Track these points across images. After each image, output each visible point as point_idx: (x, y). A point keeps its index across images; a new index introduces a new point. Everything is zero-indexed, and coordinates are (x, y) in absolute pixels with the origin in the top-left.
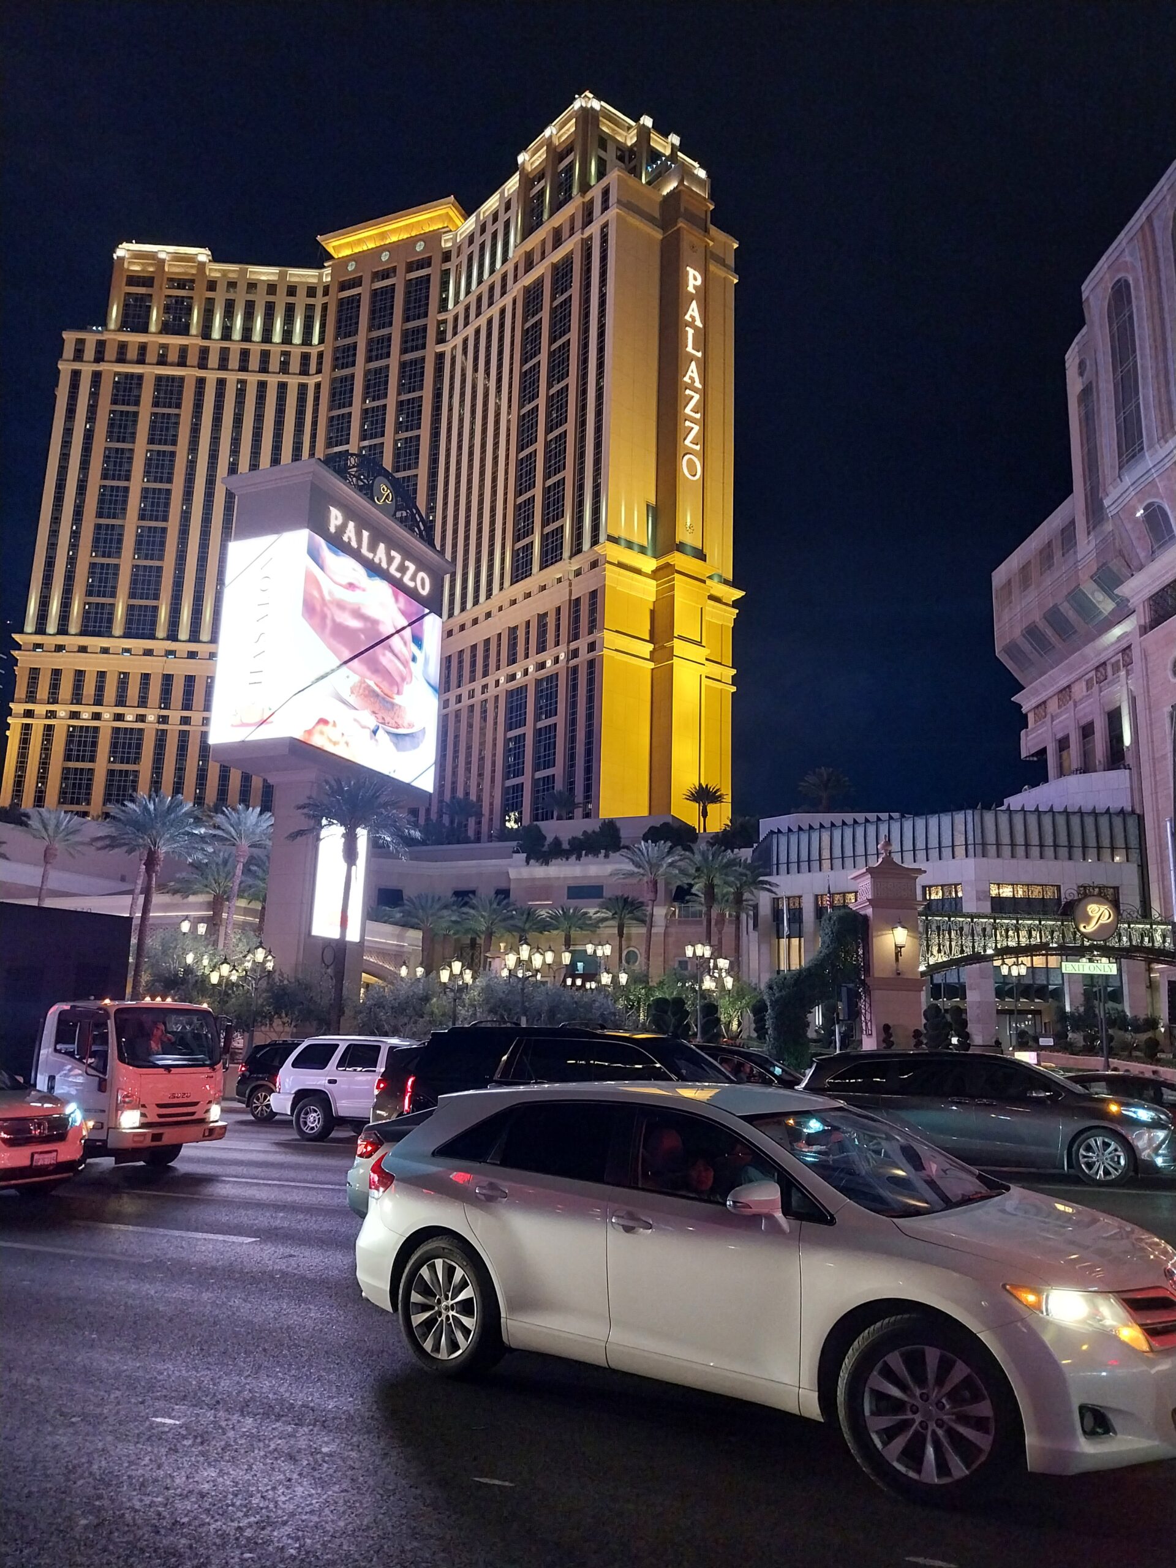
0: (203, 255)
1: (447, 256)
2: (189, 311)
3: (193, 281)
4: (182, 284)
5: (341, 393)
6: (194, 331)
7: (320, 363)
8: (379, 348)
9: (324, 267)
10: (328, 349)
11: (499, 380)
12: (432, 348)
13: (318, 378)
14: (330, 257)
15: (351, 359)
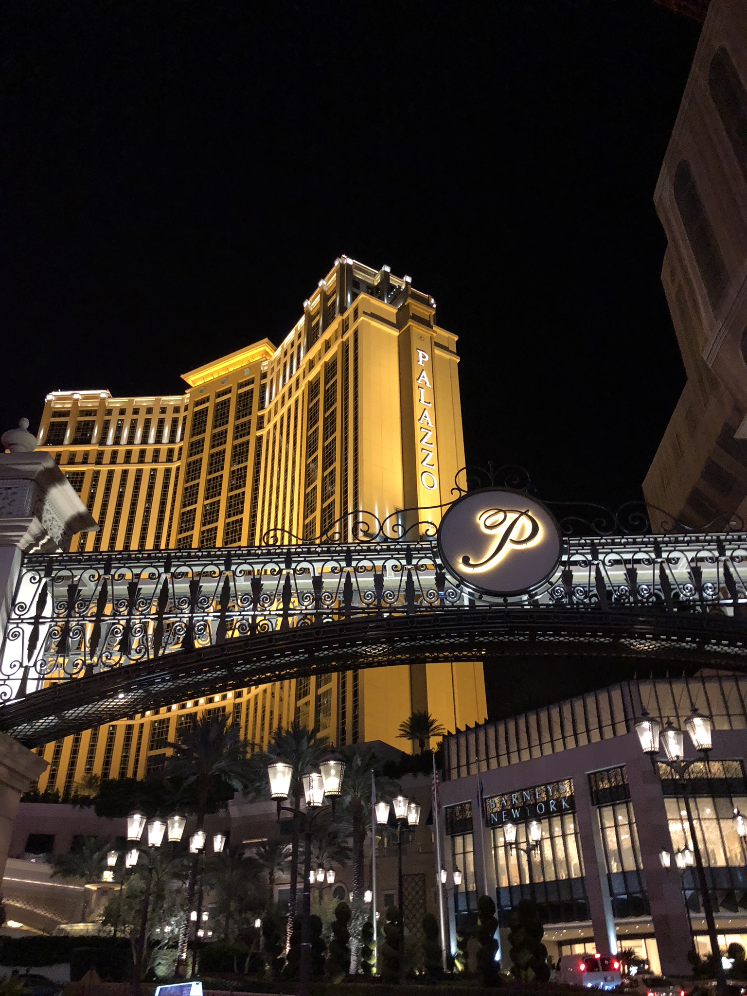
0: (104, 394)
1: (264, 376)
2: (92, 429)
3: (96, 411)
4: (88, 413)
5: (193, 470)
6: (94, 441)
7: (180, 454)
8: (219, 439)
9: (186, 393)
10: (185, 444)
11: (295, 444)
12: (255, 433)
13: (178, 464)
14: (189, 387)
15: (200, 448)
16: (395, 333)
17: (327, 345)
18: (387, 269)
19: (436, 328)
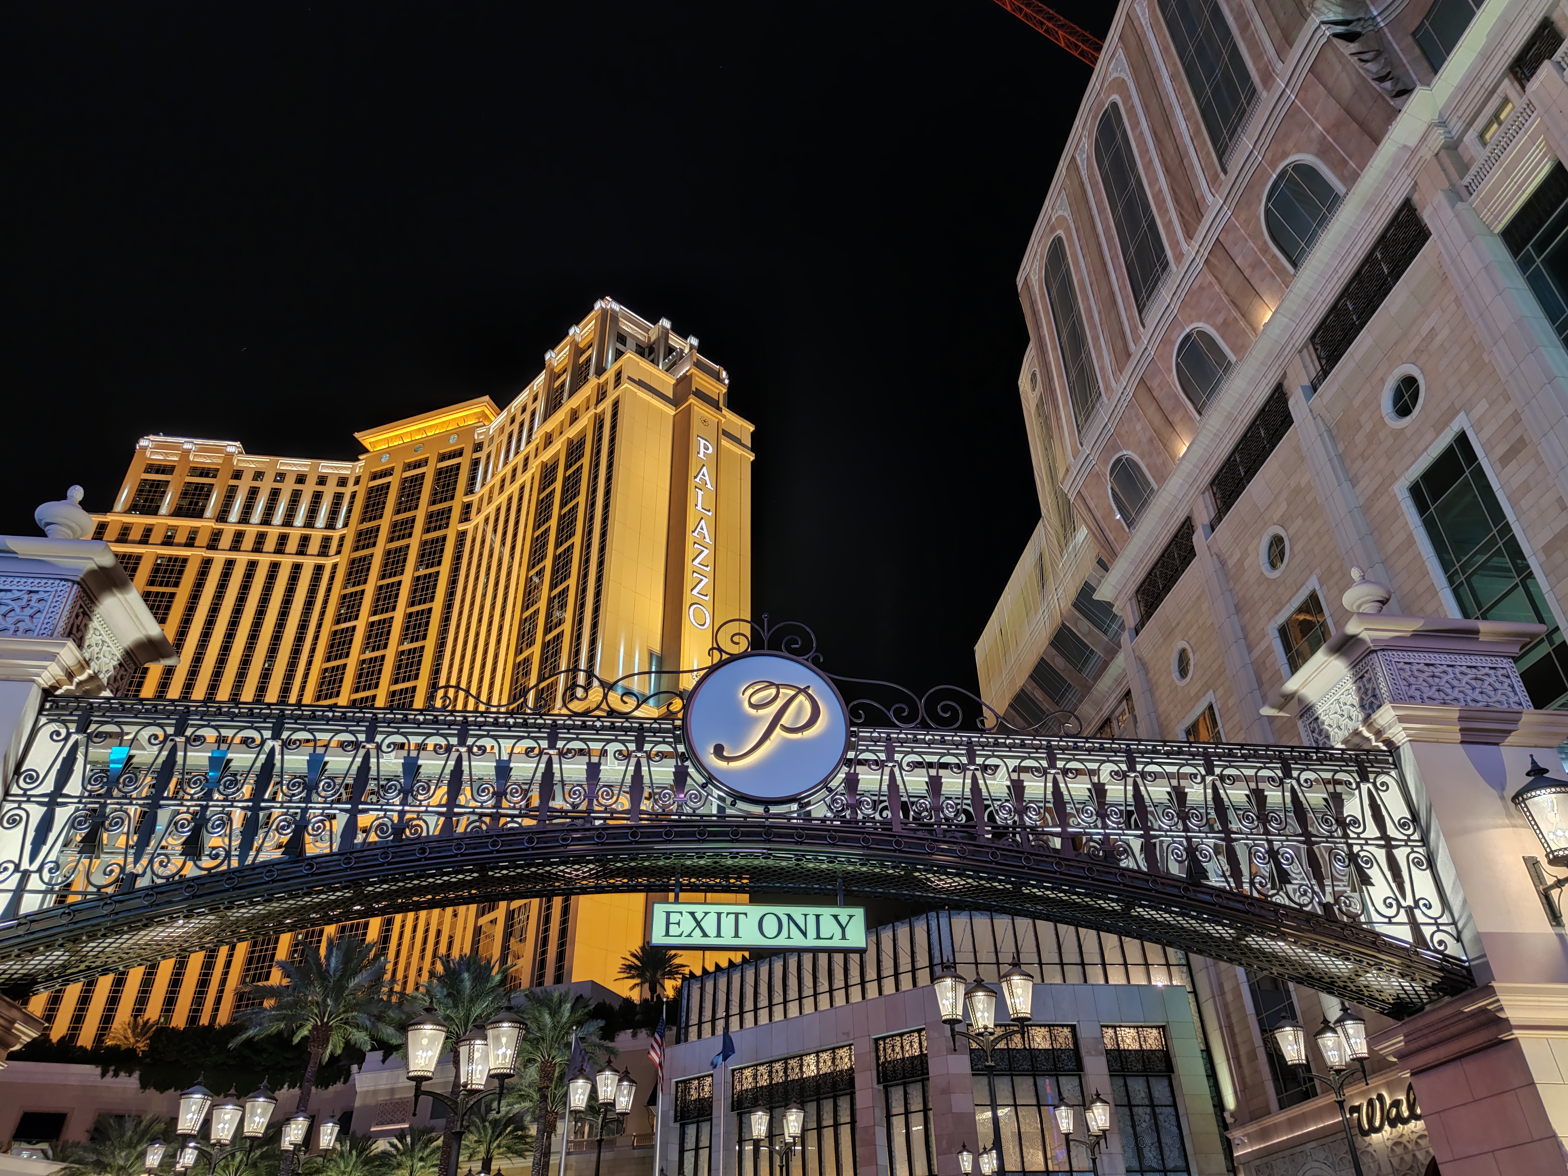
0: (233, 447)
1: (478, 447)
2: (208, 496)
3: (217, 470)
4: (204, 472)
5: (357, 571)
6: (208, 513)
7: (340, 545)
8: (402, 529)
9: (358, 460)
10: (350, 534)
11: (513, 548)
12: (456, 526)
13: (336, 559)
14: (366, 451)
15: (372, 540)
16: (671, 411)
17: (574, 417)
18: (666, 323)
19: (726, 412)
